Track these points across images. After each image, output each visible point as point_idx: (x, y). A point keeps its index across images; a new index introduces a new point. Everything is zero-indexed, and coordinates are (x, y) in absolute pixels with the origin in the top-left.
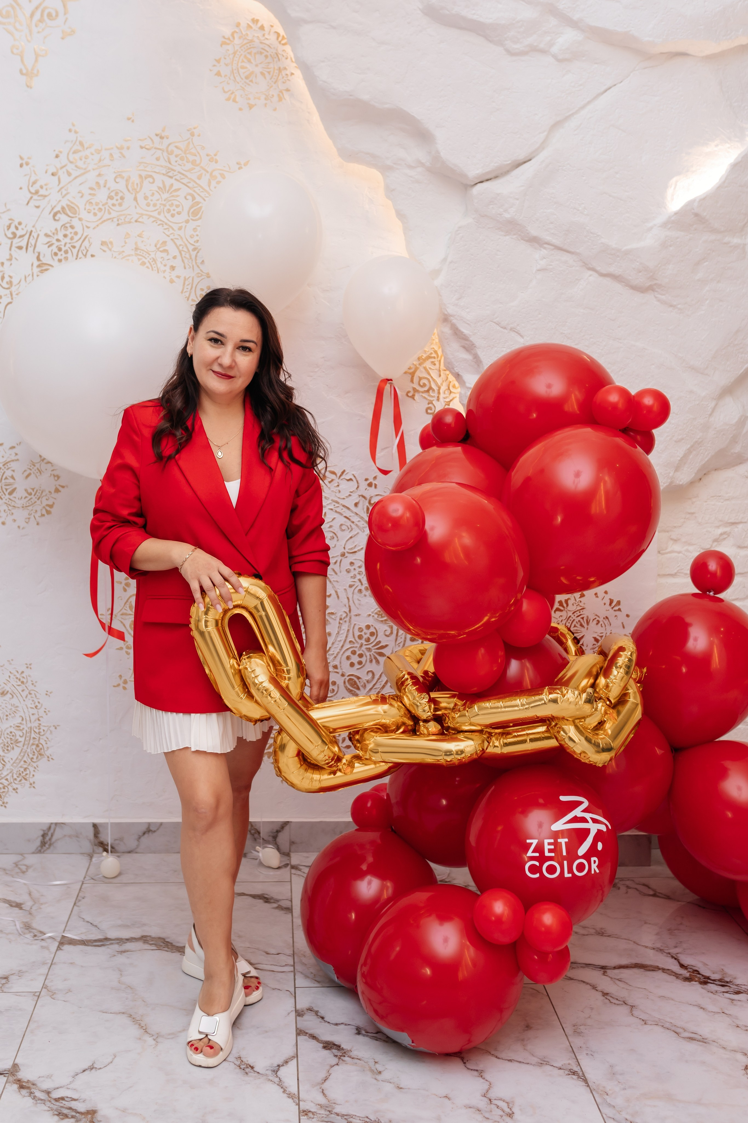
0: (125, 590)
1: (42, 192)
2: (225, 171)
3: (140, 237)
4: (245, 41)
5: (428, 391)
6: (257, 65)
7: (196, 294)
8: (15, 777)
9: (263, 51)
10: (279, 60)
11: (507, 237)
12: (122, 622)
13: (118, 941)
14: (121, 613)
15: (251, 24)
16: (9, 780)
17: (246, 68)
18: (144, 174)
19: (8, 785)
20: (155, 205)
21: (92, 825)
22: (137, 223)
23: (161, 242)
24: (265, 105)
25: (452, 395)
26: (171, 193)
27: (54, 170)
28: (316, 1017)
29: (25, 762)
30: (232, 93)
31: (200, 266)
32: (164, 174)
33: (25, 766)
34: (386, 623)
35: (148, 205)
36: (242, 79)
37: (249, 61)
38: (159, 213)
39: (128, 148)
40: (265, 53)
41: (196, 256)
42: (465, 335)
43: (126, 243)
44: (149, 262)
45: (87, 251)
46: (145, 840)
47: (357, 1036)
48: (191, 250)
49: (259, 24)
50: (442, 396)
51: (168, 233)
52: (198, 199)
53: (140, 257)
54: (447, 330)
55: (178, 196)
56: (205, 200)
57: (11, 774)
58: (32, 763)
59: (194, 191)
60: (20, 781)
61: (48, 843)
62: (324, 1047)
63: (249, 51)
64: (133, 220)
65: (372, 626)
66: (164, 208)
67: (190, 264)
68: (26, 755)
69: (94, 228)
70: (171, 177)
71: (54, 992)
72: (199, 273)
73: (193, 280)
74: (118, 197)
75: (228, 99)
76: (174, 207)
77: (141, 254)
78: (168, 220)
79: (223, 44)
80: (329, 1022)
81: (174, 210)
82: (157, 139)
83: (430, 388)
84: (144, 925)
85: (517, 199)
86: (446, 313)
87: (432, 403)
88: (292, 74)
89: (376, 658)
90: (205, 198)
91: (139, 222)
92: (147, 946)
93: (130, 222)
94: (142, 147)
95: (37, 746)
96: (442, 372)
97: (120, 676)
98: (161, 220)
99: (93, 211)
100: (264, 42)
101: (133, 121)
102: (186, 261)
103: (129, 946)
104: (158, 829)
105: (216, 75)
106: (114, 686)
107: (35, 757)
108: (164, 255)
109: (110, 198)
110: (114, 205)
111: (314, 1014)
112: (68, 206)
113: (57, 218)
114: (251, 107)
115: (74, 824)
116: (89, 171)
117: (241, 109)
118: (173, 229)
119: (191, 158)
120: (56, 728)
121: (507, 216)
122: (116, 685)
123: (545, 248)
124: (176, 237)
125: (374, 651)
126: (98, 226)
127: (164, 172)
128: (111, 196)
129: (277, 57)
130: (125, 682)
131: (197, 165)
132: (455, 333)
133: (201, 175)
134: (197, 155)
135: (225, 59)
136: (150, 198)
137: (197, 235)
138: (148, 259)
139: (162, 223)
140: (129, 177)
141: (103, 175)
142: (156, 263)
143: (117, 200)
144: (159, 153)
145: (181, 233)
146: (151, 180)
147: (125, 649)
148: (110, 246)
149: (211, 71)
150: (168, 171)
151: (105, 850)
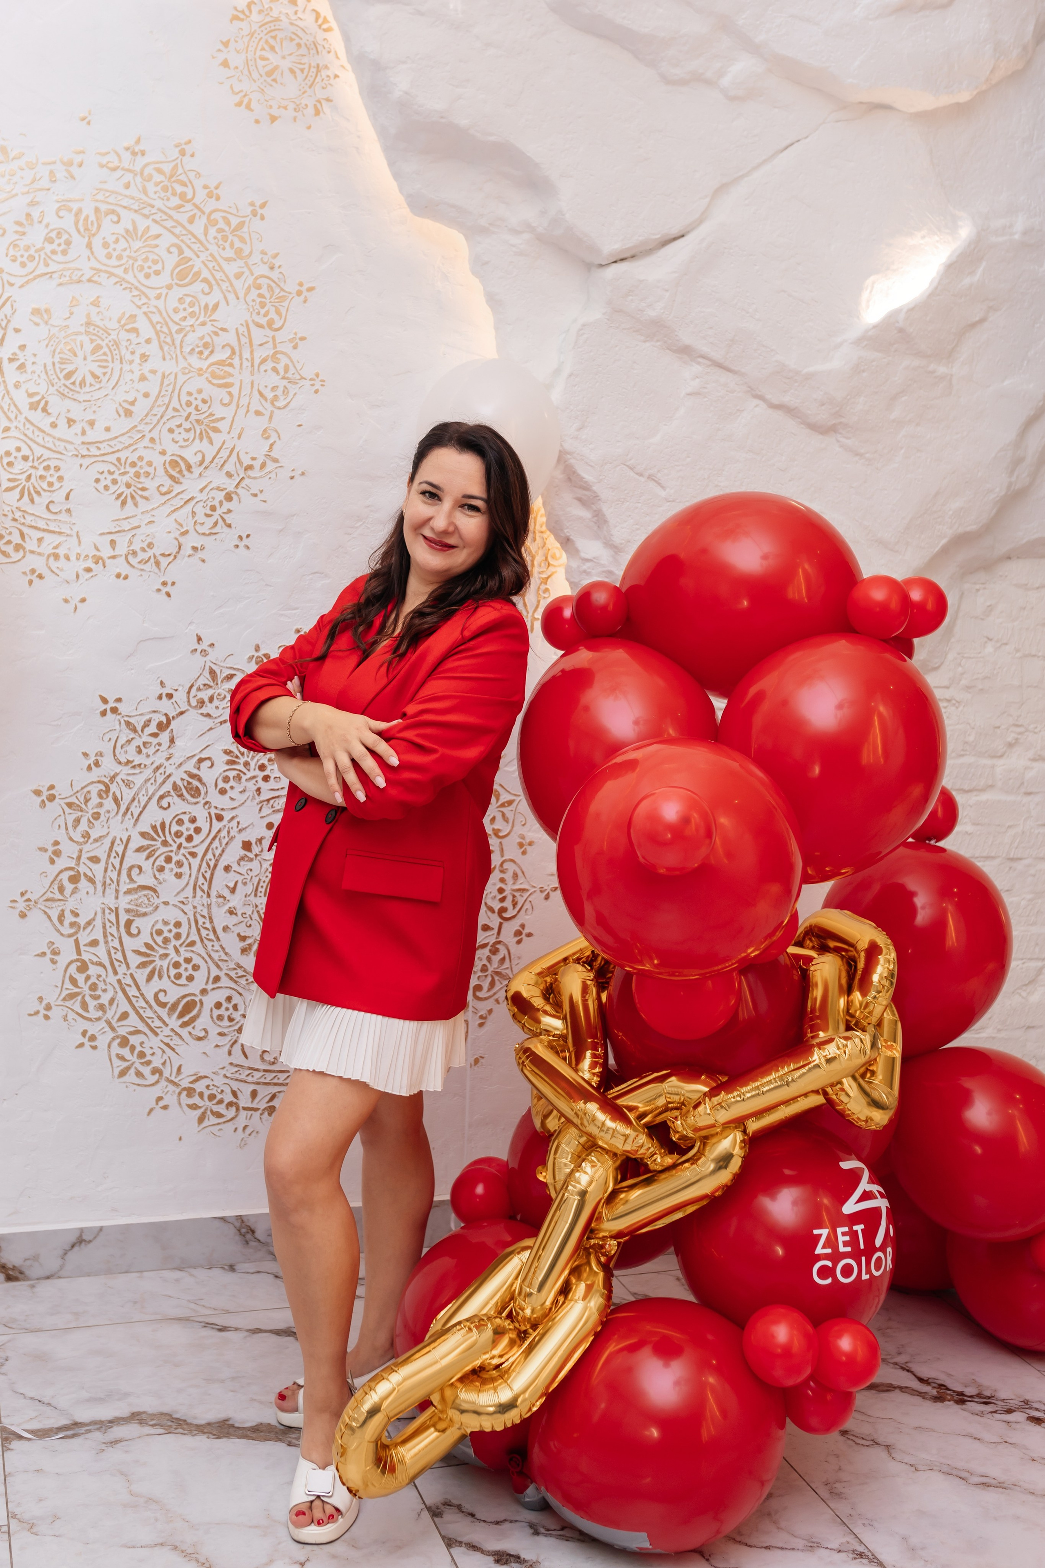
0: (52, 862)
2: (231, 214)
3: (95, 305)
4: (268, 19)
6: (284, 57)
7: (179, 401)
9: (294, 37)
10: (318, 52)
11: (648, 344)
12: (45, 913)
13: (98, 1426)
14: (45, 898)
17: (267, 59)
18: (103, 207)
20: (119, 257)
22: (91, 284)
23: (127, 316)
24: (295, 119)
26: (146, 240)
28: (461, 1515)
30: (245, 96)
31: (188, 357)
32: (136, 211)
35: (109, 256)
36: (261, 76)
37: (272, 48)
38: (126, 271)
39: (80, 165)
40: (297, 40)
41: (182, 342)
42: (585, 482)
43: (72, 314)
44: (107, 345)
45: (9, 321)
46: (75, 1256)
47: (536, 1537)
48: (173, 331)
51: (139, 303)
52: (188, 253)
53: (94, 337)
54: (557, 475)
55: (157, 246)
56: (198, 257)
59: (182, 241)
62: (497, 1561)
63: (273, 34)
64: (84, 278)
66: (133, 264)
67: (171, 353)
69: (22, 286)
70: (146, 217)
71: (30, 1522)
72: (186, 368)
73: (176, 378)
74: (62, 241)
75: (239, 104)
76: (150, 263)
77: (95, 332)
78: (139, 282)
79: (235, 18)
80: (484, 1521)
81: (149, 267)
82: (127, 156)
84: (126, 1395)
85: (667, 291)
86: (563, 449)
88: (336, 76)
90: (199, 253)
91: (95, 282)
93: (79, 282)
94: (102, 166)
97: (40, 998)
98: (129, 282)
99: (20, 260)
100: (295, 22)
101: (89, 123)
102: (166, 348)
103: (118, 1432)
104: (95, 1238)
105: (221, 64)
106: (30, 1015)
108: (132, 336)
109: (49, 240)
110: (54, 252)
111: (457, 1511)
114: (273, 119)
116: (16, 195)
117: (257, 122)
118: (147, 297)
119: (179, 189)
121: (652, 313)
122: (32, 1013)
123: (699, 364)
124: (154, 310)
126: (27, 282)
127: (136, 207)
128: (51, 238)
129: (315, 47)
130: (48, 1007)
131: (188, 201)
132: (570, 479)
133: (194, 216)
134: (189, 185)
135: (236, 42)
136: (112, 246)
137: (185, 309)
138: (106, 341)
139: (129, 286)
140: (80, 211)
141: (38, 203)
142: (118, 348)
143: (59, 245)
144: (129, 177)
145: (160, 303)
146: (115, 219)
147: (49, 956)
148: (46, 317)
149: (213, 58)
150: (142, 206)
151: (9, 1278)
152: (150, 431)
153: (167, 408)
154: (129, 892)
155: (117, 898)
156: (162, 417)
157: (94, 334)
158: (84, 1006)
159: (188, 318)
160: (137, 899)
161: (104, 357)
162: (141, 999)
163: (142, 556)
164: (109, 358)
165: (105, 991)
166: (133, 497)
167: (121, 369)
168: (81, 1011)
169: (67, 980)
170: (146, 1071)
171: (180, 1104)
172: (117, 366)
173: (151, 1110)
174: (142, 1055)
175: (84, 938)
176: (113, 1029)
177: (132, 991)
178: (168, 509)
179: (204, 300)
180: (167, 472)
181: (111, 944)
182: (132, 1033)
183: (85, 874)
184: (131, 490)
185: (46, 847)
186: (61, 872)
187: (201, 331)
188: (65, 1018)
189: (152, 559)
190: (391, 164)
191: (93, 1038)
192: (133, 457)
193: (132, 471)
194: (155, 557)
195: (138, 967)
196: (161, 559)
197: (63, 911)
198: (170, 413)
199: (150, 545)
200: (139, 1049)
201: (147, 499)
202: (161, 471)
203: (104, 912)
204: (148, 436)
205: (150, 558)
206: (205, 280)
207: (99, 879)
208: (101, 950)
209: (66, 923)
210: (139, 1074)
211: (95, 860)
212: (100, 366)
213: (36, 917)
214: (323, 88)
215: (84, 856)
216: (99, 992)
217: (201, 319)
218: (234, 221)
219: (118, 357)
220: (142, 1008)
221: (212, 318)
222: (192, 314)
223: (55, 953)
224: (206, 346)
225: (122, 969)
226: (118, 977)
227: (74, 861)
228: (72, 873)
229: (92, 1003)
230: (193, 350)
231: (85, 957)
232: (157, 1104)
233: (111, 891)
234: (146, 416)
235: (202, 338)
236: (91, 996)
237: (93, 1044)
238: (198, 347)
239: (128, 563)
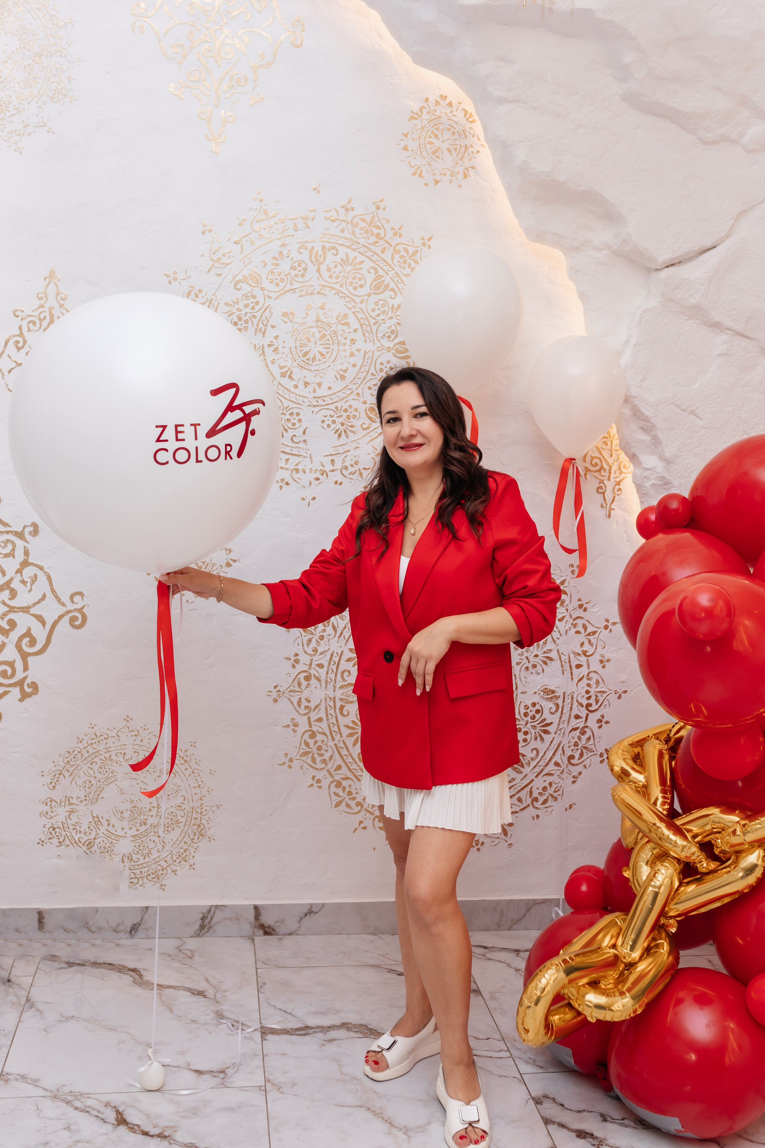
0: (294, 667)
1: (224, 260)
2: (409, 245)
3: (322, 309)
4: (433, 117)
5: (599, 471)
6: (443, 142)
7: (375, 369)
8: (175, 858)
9: (450, 127)
10: (466, 137)
11: (690, 322)
12: (289, 699)
13: (321, 1030)
14: (289, 690)
15: (439, 100)
16: (168, 862)
17: (433, 143)
18: (327, 245)
19: (167, 867)
20: (337, 277)
21: (253, 907)
22: (319, 295)
23: (342, 315)
24: (451, 182)
25: (623, 475)
26: (354, 266)
27: (237, 239)
28: (555, 1104)
29: (185, 843)
30: (418, 168)
31: (381, 340)
32: (348, 247)
33: (185, 847)
34: (551, 701)
35: (331, 277)
36: (429, 154)
37: (436, 136)
38: (341, 286)
39: (313, 219)
40: (453, 130)
41: (377, 330)
42: (646, 417)
43: (307, 315)
44: (329, 334)
45: (268, 321)
46: (306, 921)
47: (605, 1123)
48: (372, 324)
49: (448, 101)
50: (613, 475)
51: (350, 306)
52: (381, 272)
53: (321, 329)
54: (627, 411)
55: (361, 269)
56: (388, 274)
57: (170, 856)
58: (192, 844)
59: (377, 265)
60: (180, 862)
61: (208, 927)
62: (578, 1136)
63: (437, 127)
64: (315, 292)
65: (538, 703)
66: (346, 281)
67: (370, 338)
68: (187, 836)
69: (276, 299)
70: (355, 250)
71: (279, 1085)
72: (379, 347)
73: (373, 354)
74: (301, 268)
75: (414, 174)
76: (357, 280)
77: (322, 326)
78: (350, 292)
79: (412, 118)
80: (570, 1110)
81: (356, 283)
82: (342, 211)
83: (602, 468)
84: (339, 1011)
85: (704, 285)
86: (629, 394)
87: (603, 483)
88: (478, 152)
89: (540, 736)
90: (388, 272)
91: (322, 294)
92: (352, 1034)
93: (312, 294)
94: (326, 219)
95: (199, 826)
96: (613, 452)
97: (286, 754)
98: (343, 293)
99: (275, 281)
100: (452, 118)
101: (318, 192)
102: (367, 334)
103: (333, 1034)
104: (320, 910)
105: (403, 149)
106: (280, 765)
107: (196, 838)
108: (345, 328)
109: (294, 268)
110: (296, 276)
111: (552, 1102)
112: (250, 275)
113: (238, 287)
114: (437, 182)
115: (235, 906)
116: (273, 240)
117: (426, 185)
118: (355, 302)
119: (376, 231)
120: (218, 808)
121: (693, 301)
122: (281, 763)
123: (726, 334)
124: (359, 310)
125: (538, 728)
126: (280, 296)
127: (348, 244)
128: (295, 266)
129: (464, 134)
130: (291, 760)
131: (381, 239)
132: (635, 415)
133: (385, 248)
134: (382, 228)
135: (413, 133)
136: (333, 270)
137: (379, 309)
138: (329, 332)
139: (344, 295)
140: (313, 248)
141: (287, 245)
142: (336, 335)
143: (300, 271)
144: (343, 225)
145: (363, 306)
146: (335, 252)
147: (292, 727)
148: (291, 317)
149: (398, 145)
150: (352, 243)
151: (266, 933)
152: (356, 389)
153: (367, 374)
154: (342, 687)
155: (334, 691)
156: (364, 379)
157: (321, 327)
158: (314, 760)
159: (381, 314)
160: (347, 692)
161: (328, 342)
162: (349, 757)
163: (351, 469)
164: (331, 343)
165: (326, 751)
166: (345, 432)
167: (338, 349)
168: (311, 763)
169: (303, 743)
170: (353, 804)
171: (374, 826)
172: (335, 347)
173: (356, 830)
174: (350, 793)
175: (314, 716)
176: (331, 776)
177: (344, 752)
178: (368, 439)
179: (391, 302)
180: (367, 415)
181: (331, 721)
182: (343, 779)
183: (314, 675)
184: (344, 427)
185: (290, 657)
186: (299, 673)
187: (389, 323)
188: (301, 768)
189: (358, 472)
190: (514, 208)
191: (319, 781)
192: (346, 406)
193: (345, 414)
194: (359, 470)
195: (348, 736)
196: (363, 471)
197: (300, 698)
198: (370, 376)
199: (356, 463)
200: (348, 789)
201: (354, 432)
202: (363, 414)
203: (326, 700)
204: (355, 392)
205: (356, 471)
206: (392, 290)
207: (323, 678)
208: (324, 725)
209: (303, 706)
210: (348, 806)
211: (321, 666)
212: (325, 348)
213: (283, 702)
214: (469, 160)
215: (314, 663)
216: (323, 752)
217: (390, 315)
218: (411, 250)
219: (336, 341)
220: (350, 763)
221: (396, 314)
222: (384, 312)
223: (296, 725)
224: (392, 332)
225: (337, 737)
226: (335, 742)
227: (308, 666)
228: (306, 674)
229: (318, 759)
230: (384, 335)
231: (314, 728)
232: (359, 826)
233: (330, 686)
234: (354, 379)
235: (390, 327)
236: (318, 754)
237: (319, 785)
238: (387, 333)
239: (342, 474)
